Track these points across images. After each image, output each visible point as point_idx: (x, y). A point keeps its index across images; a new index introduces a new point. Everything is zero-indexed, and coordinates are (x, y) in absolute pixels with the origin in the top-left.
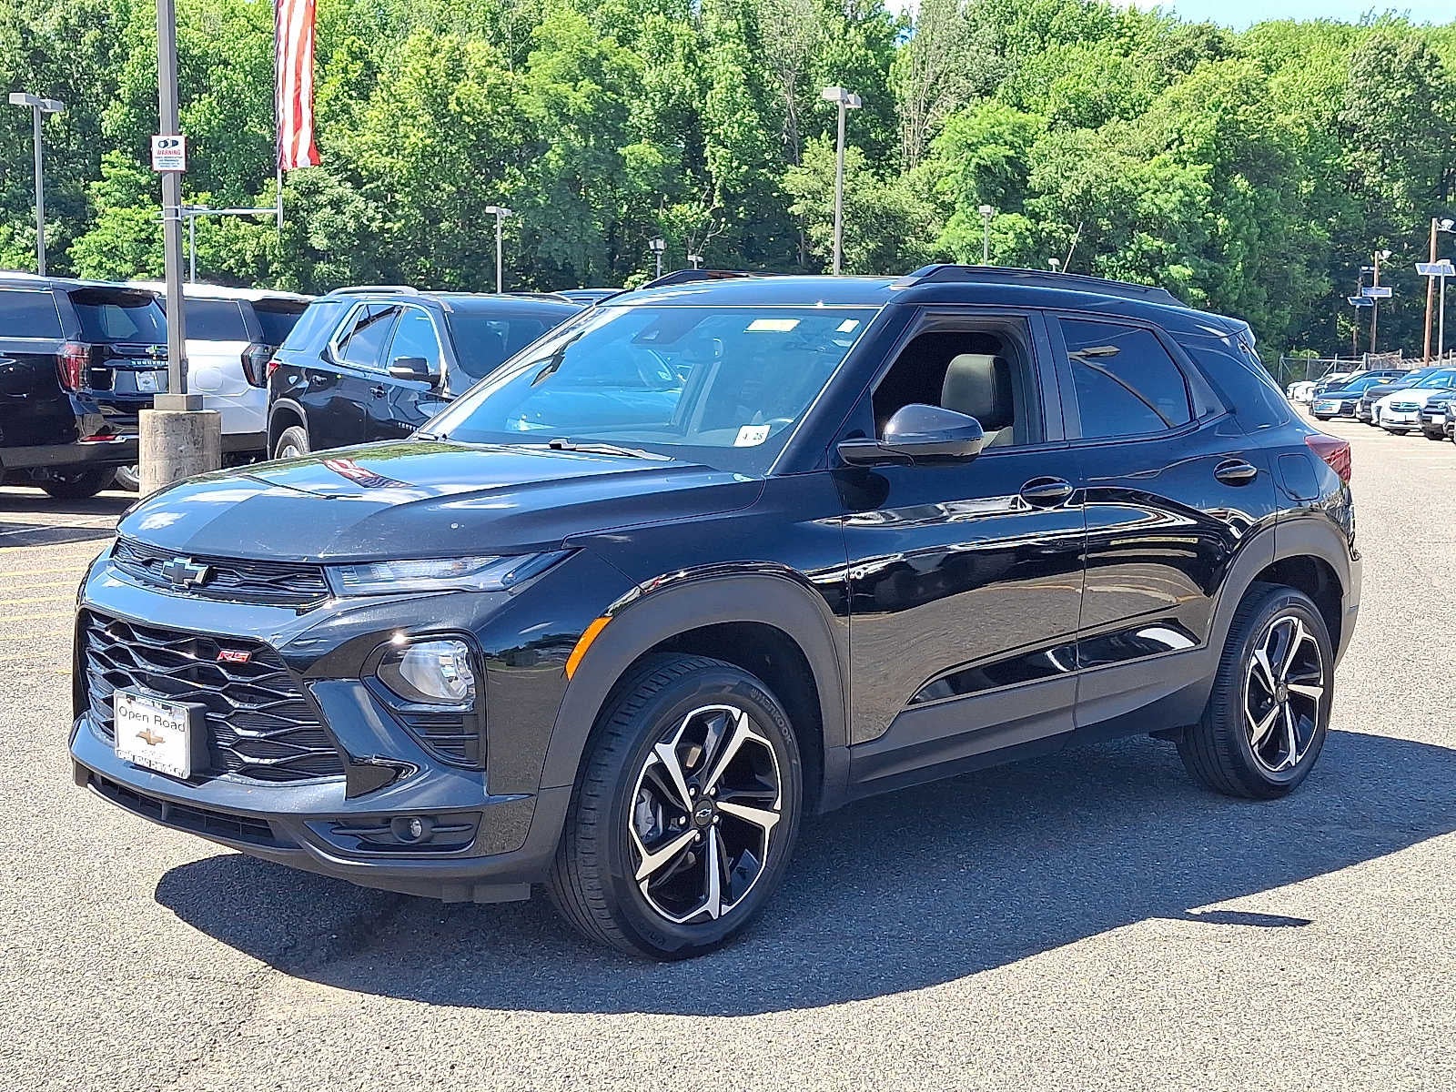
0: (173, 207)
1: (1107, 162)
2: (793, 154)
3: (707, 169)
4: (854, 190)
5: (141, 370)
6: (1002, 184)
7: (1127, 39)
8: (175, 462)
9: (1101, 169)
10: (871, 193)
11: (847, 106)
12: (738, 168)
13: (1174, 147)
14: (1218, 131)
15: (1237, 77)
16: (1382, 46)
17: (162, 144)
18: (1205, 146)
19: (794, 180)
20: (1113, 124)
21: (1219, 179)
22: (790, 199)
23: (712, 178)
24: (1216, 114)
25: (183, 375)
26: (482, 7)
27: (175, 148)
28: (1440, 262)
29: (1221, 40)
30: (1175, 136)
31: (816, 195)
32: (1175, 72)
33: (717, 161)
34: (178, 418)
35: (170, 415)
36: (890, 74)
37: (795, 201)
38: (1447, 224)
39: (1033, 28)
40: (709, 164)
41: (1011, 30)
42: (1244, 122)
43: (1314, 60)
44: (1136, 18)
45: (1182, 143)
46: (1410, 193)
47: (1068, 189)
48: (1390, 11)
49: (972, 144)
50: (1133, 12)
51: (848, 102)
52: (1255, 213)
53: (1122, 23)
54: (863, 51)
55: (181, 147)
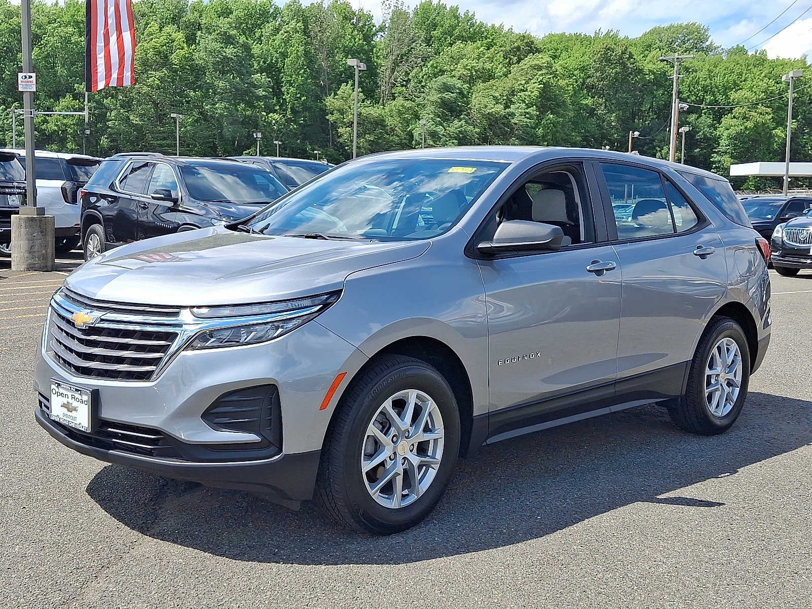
0: (29, 110)
2: (326, 92)
5: (11, 194)
7: (490, 40)
8: (31, 242)
11: (360, 69)
12: (300, 97)
16: (608, 47)
17: (24, 77)
19: (330, 101)
23: (286, 102)
25: (35, 198)
27: (31, 80)
28: (633, 152)
29: (532, 42)
31: (342, 112)
32: (512, 57)
33: (289, 94)
34: (32, 219)
35: (28, 218)
36: (374, 53)
38: (637, 133)
39: (445, 33)
40: (285, 95)
44: (494, 31)
46: (618, 118)
48: (610, 31)
50: (493, 28)
51: (360, 67)
53: (488, 33)
54: (361, 42)
55: (34, 79)
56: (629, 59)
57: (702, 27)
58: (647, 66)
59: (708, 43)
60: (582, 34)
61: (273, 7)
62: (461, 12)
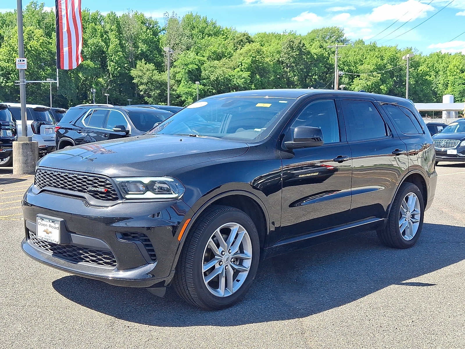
0: (23, 80)
1: (223, 70)
2: (133, 65)
3: (108, 68)
4: (152, 76)
5: (7, 129)
6: (194, 76)
7: (225, 36)
8: (26, 157)
9: (221, 73)
10: (157, 77)
12: (117, 68)
13: (240, 66)
14: (251, 62)
15: (256, 48)
16: (291, 41)
17: (19, 61)
18: (248, 67)
19: (134, 72)
20: (224, 60)
21: (252, 76)
22: (133, 78)
23: (109, 71)
24: (250, 58)
25: (26, 131)
26: (35, 19)
27: (24, 62)
29: (249, 37)
30: (240, 63)
31: (141, 77)
32: (238, 46)
33: (111, 66)
34: (27, 144)
35: (23, 143)
36: (160, 43)
37: (135, 79)
39: (200, 32)
40: (108, 67)
41: (193, 32)
42: (258, 60)
43: (273, 44)
44: (227, 31)
45: (242, 66)
47: (212, 78)
48: (291, 31)
49: (187, 64)
50: (227, 29)
52: (261, 85)
53: (224, 32)
54: (152, 36)
55: (26, 62)
56: (302, 47)
57: (340, 29)
58: (313, 51)
59: (344, 38)
60: (276, 33)
61: (99, 16)
62: (209, 20)
